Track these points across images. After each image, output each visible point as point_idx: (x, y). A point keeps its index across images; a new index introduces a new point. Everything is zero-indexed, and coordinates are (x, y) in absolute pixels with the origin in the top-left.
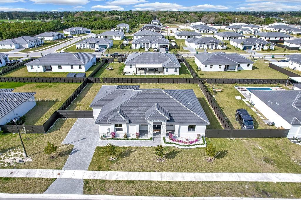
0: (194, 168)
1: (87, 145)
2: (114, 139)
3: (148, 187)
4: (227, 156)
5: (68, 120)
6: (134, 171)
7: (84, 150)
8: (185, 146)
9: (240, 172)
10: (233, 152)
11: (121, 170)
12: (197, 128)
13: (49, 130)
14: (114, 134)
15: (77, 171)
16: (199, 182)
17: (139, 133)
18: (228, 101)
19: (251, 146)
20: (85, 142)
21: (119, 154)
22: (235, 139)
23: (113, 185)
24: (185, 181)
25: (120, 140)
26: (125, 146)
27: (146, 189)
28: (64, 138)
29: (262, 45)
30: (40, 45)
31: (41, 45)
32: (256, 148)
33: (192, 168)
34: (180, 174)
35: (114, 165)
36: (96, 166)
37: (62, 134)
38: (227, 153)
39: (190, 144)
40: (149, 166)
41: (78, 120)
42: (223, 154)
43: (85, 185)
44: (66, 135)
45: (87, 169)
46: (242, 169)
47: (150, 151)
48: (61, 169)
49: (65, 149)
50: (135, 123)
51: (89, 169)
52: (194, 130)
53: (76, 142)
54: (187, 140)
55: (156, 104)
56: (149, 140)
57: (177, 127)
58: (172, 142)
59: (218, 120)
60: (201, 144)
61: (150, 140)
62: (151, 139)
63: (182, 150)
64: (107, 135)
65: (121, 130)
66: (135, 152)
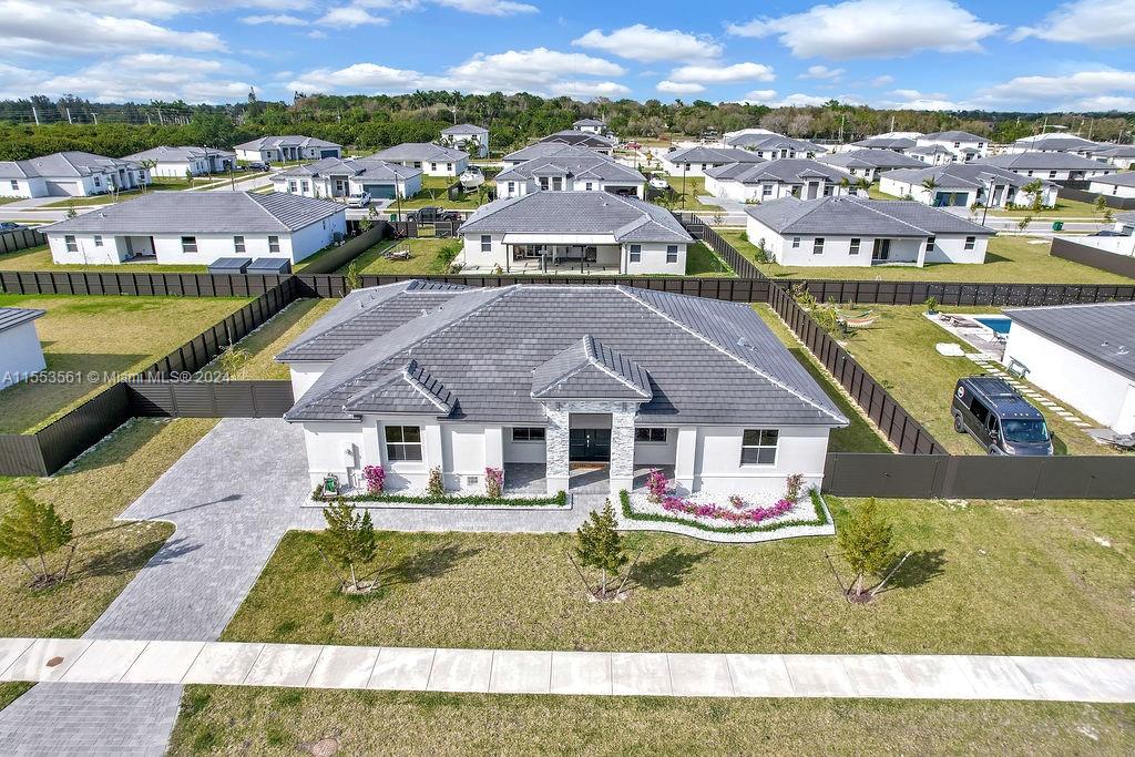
0: (782, 632)
1: (240, 526)
2: (380, 500)
3: (534, 731)
4: (944, 578)
5: (175, 426)
6: (467, 645)
7: (222, 545)
8: (731, 531)
9: (1032, 654)
10: (971, 557)
11: (398, 641)
12: (786, 444)
13: (71, 464)
14: (377, 476)
15: (157, 646)
16: (817, 703)
17: (501, 468)
18: (908, 360)
19: (1054, 535)
20: (235, 511)
21: (395, 564)
22: (969, 505)
23: (344, 718)
24: (737, 695)
25: (410, 505)
26: (432, 529)
27: (522, 740)
28: (137, 494)
29: (1007, 187)
30: (132, 187)
31: (136, 187)
32: (1084, 544)
33: (773, 630)
34: (710, 663)
35: (364, 617)
36: (265, 622)
37: (132, 480)
38: (942, 562)
39: (755, 524)
40: (544, 622)
41: (222, 424)
42: (922, 567)
43: (185, 716)
44: (149, 484)
45: (218, 633)
46: (1038, 636)
47: (556, 554)
48: (74, 637)
49: (129, 542)
50: (483, 420)
51: (227, 636)
52: (768, 458)
53: (189, 513)
54: (738, 503)
55: (585, 340)
56: (549, 507)
57: (686, 439)
58: (663, 513)
59: (875, 428)
60: (810, 523)
61: (555, 506)
62: (561, 499)
63: (712, 550)
64: (344, 480)
65: (415, 454)
66: (476, 557)
